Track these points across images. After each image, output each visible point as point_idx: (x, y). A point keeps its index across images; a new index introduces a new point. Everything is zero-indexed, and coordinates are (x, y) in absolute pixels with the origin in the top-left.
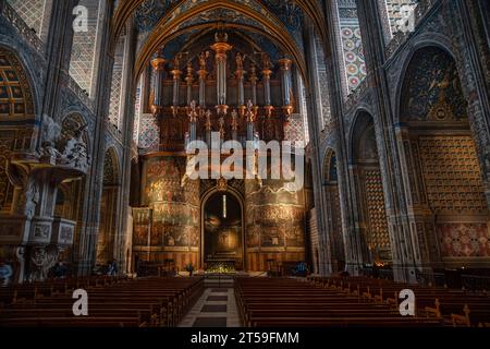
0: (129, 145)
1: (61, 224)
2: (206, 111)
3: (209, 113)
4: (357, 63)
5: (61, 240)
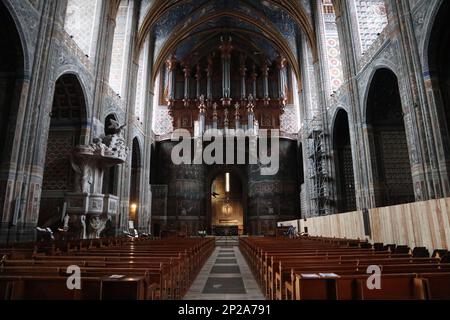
0: (148, 133)
1: (109, 199)
2: (213, 103)
3: (215, 106)
4: (339, 67)
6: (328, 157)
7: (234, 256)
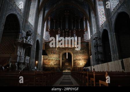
0: (42, 39)
1: (26, 58)
2: (63, 30)
4: (103, 17)
5: (26, 62)
6: (100, 46)
7: (69, 78)
